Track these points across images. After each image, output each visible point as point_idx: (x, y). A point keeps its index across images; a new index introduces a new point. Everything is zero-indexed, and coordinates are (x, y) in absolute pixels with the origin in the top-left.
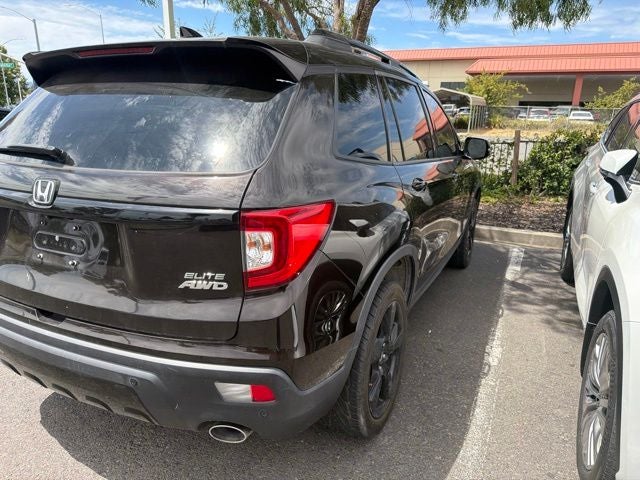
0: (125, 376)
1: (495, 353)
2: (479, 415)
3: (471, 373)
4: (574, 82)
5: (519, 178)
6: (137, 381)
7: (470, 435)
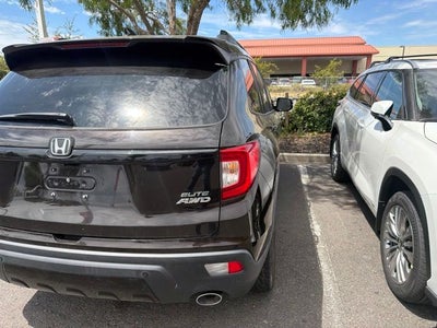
0: (138, 271)
1: (317, 229)
2: (324, 266)
3: (309, 243)
4: (301, 62)
5: (290, 122)
6: (146, 273)
7: (324, 279)
